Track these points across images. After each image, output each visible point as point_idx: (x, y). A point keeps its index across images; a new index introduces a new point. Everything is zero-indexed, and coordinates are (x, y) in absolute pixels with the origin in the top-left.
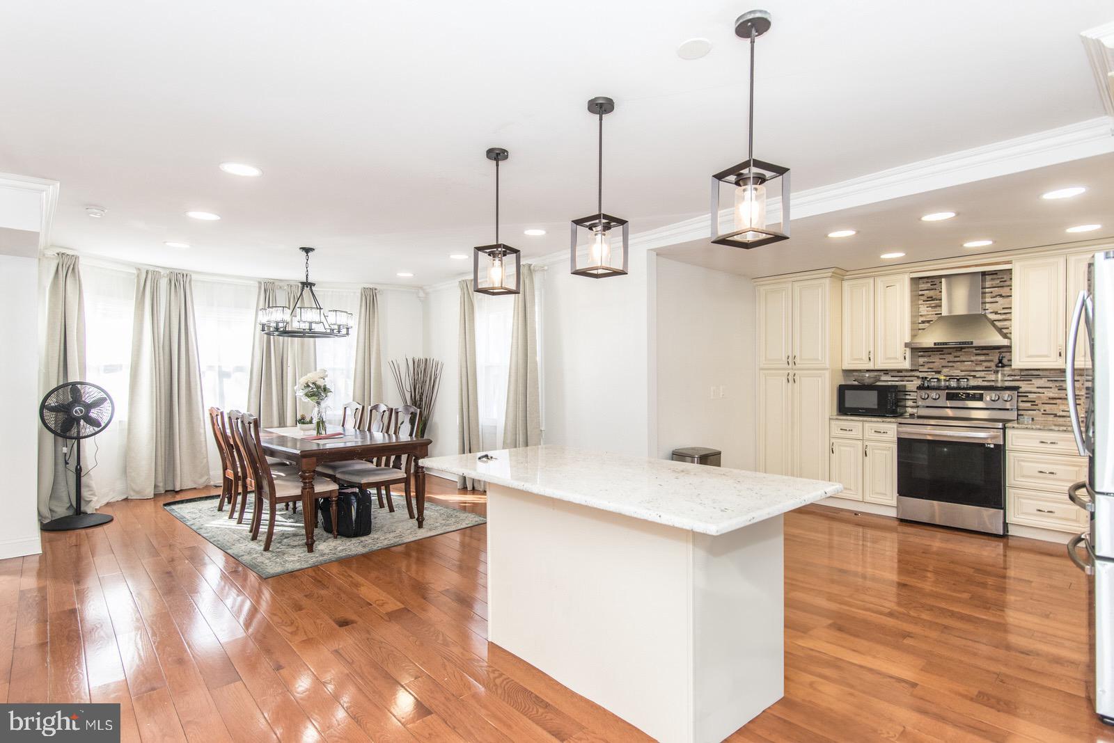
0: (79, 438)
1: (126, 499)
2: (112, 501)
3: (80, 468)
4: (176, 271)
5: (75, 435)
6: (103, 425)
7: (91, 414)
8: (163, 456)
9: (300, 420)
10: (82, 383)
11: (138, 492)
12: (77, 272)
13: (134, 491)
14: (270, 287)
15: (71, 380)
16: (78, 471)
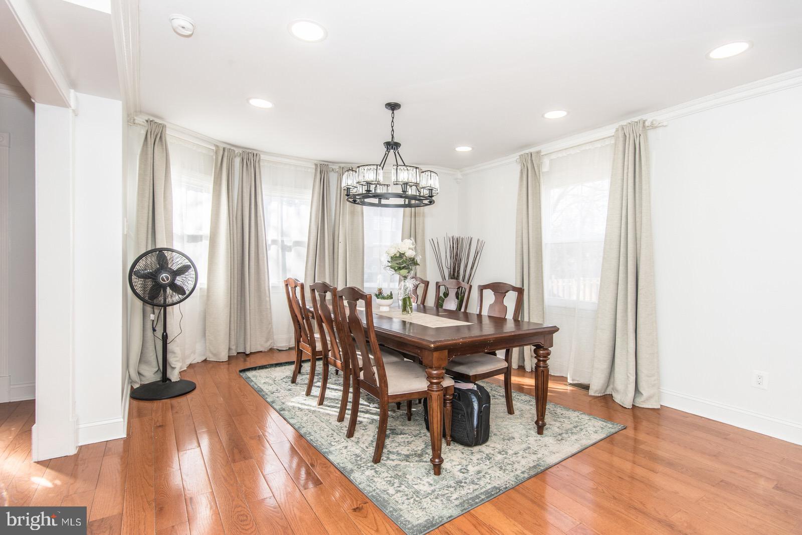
0: (165, 306)
1: (205, 361)
2: (194, 362)
3: (167, 334)
4: (247, 151)
5: (162, 302)
6: (187, 293)
7: (176, 282)
8: (236, 321)
9: (379, 295)
10: (168, 250)
11: (215, 355)
12: (164, 141)
13: (212, 353)
14: (324, 169)
15: (159, 246)
16: (165, 338)
